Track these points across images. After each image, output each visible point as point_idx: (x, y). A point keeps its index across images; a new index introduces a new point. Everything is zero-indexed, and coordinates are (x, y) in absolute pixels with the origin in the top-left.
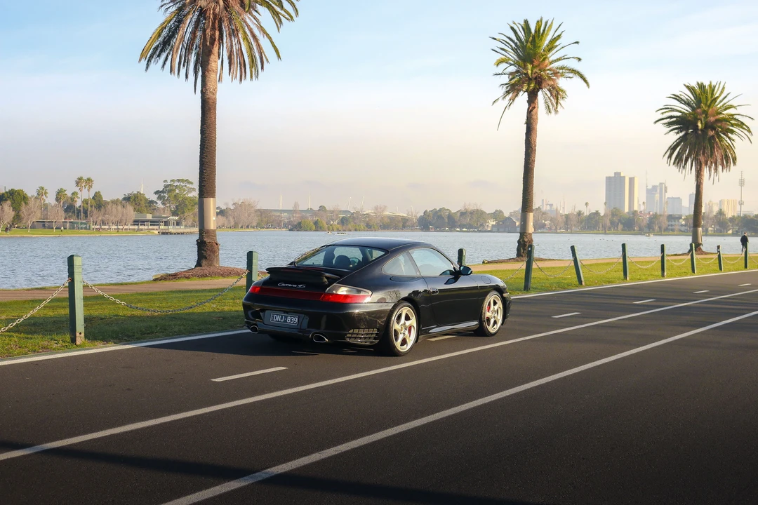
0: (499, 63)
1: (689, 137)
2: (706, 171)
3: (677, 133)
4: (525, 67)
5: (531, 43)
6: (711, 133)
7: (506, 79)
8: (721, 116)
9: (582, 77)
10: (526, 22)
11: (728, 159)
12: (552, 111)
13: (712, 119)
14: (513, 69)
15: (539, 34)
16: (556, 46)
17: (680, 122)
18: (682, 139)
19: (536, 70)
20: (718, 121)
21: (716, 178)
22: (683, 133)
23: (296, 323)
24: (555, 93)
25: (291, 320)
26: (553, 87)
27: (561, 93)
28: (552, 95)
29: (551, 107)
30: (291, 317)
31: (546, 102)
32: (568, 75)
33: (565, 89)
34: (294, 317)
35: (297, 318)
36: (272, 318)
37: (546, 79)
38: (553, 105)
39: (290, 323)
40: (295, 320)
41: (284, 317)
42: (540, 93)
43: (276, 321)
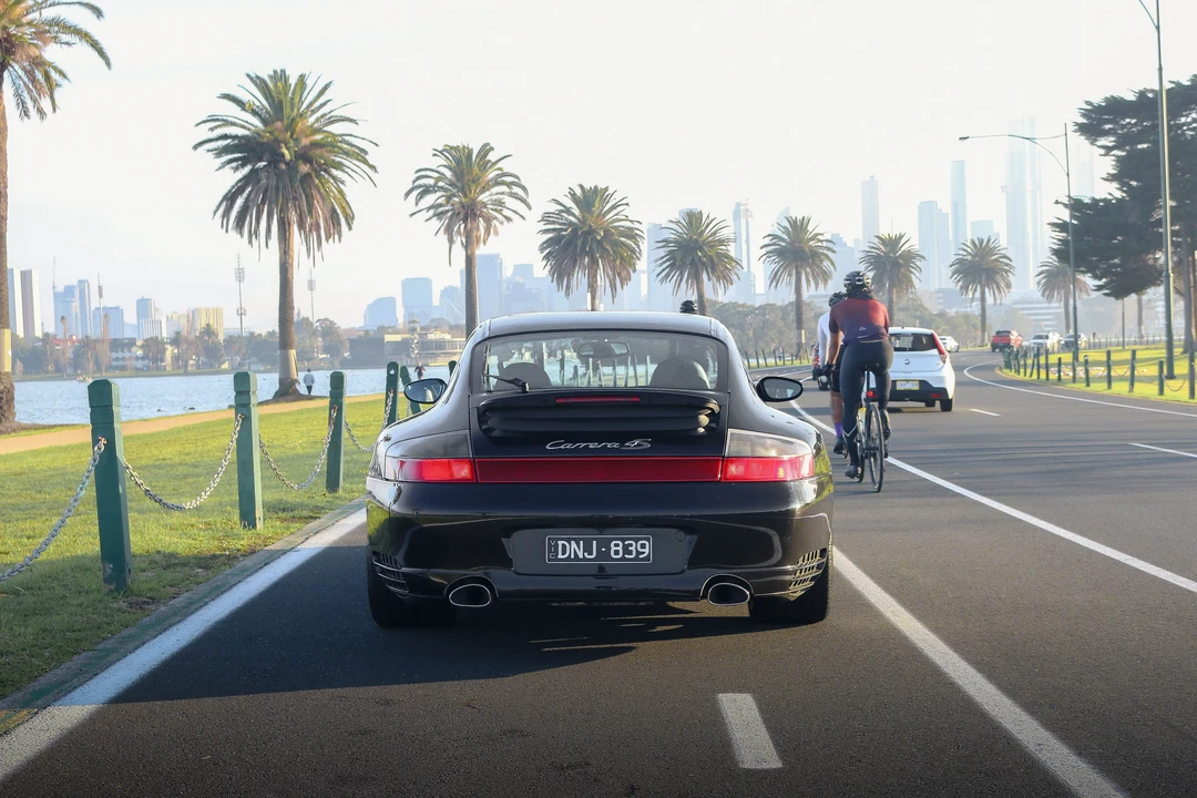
1: (263, 175)
3: (237, 169)
6: (304, 168)
8: (318, 137)
9: (95, 45)
11: (338, 219)
12: (33, 112)
13: (305, 142)
17: (245, 149)
18: (246, 181)
20: (315, 145)
21: (318, 254)
22: (247, 169)
23: (647, 558)
24: (39, 76)
25: (626, 550)
26: (38, 62)
27: (54, 75)
28: (33, 80)
29: (30, 104)
30: (623, 540)
31: (18, 95)
32: (65, 37)
33: (61, 66)
34: (636, 541)
35: (648, 540)
36: (550, 551)
37: (22, 44)
38: (35, 101)
39: (623, 559)
40: (643, 546)
41: (594, 542)
42: (6, 74)
43: (569, 558)
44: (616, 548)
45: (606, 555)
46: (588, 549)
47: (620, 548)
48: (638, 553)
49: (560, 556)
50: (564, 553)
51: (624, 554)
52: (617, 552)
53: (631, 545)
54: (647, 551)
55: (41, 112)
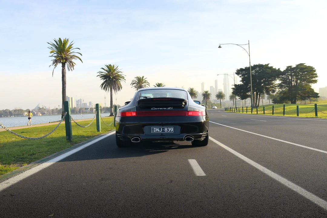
0: (51, 52)
1: (108, 81)
2: (113, 90)
3: (103, 80)
4: (61, 54)
5: (63, 46)
6: (114, 80)
7: (54, 58)
8: (116, 75)
9: (80, 59)
10: (60, 39)
11: (119, 88)
12: (70, 70)
13: (114, 75)
14: (55, 55)
15: (66, 42)
16: (72, 48)
17: (105, 77)
18: (105, 82)
19: (65, 55)
20: (116, 76)
21: (116, 93)
22: (105, 80)
23: (172, 132)
24: (71, 64)
25: (168, 130)
26: (71, 62)
27: (74, 64)
28: (70, 65)
29: (70, 69)
30: (167, 128)
31: (68, 67)
32: (75, 58)
33: (74, 62)
34: (170, 128)
35: (173, 128)
36: (152, 130)
37: (68, 59)
38: (71, 68)
39: (167, 132)
40: (171, 129)
41: (161, 128)
42: (66, 64)
43: (156, 132)
44: (166, 129)
45: (163, 131)
46: (160, 130)
47: (167, 130)
48: (171, 131)
49: (154, 131)
52: (166, 130)
54: (172, 130)
55: (71, 70)
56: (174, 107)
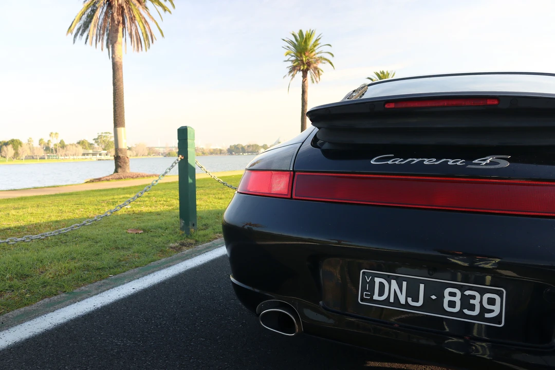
0: (288, 54)
4: (301, 56)
5: (304, 43)
7: (290, 64)
9: (331, 63)
10: (301, 31)
12: (315, 82)
14: (293, 58)
15: (310, 36)
16: (318, 44)
19: (308, 58)
23: (497, 319)
24: (317, 72)
25: (466, 302)
26: (316, 68)
27: (320, 72)
28: (315, 73)
29: (314, 80)
30: (463, 289)
31: (311, 77)
32: (324, 61)
33: (322, 69)
34: (482, 292)
35: (500, 294)
36: (364, 289)
37: (312, 63)
38: (315, 78)
39: (460, 314)
40: (491, 302)
41: (422, 286)
42: (308, 72)
43: (387, 301)
44: (451, 298)
45: (437, 305)
46: (413, 293)
47: (457, 299)
48: (483, 310)
49: (376, 297)
50: (381, 294)
51: (462, 307)
52: (452, 304)
53: (474, 297)
54: (497, 309)
55: (317, 82)
56: (518, 154)
